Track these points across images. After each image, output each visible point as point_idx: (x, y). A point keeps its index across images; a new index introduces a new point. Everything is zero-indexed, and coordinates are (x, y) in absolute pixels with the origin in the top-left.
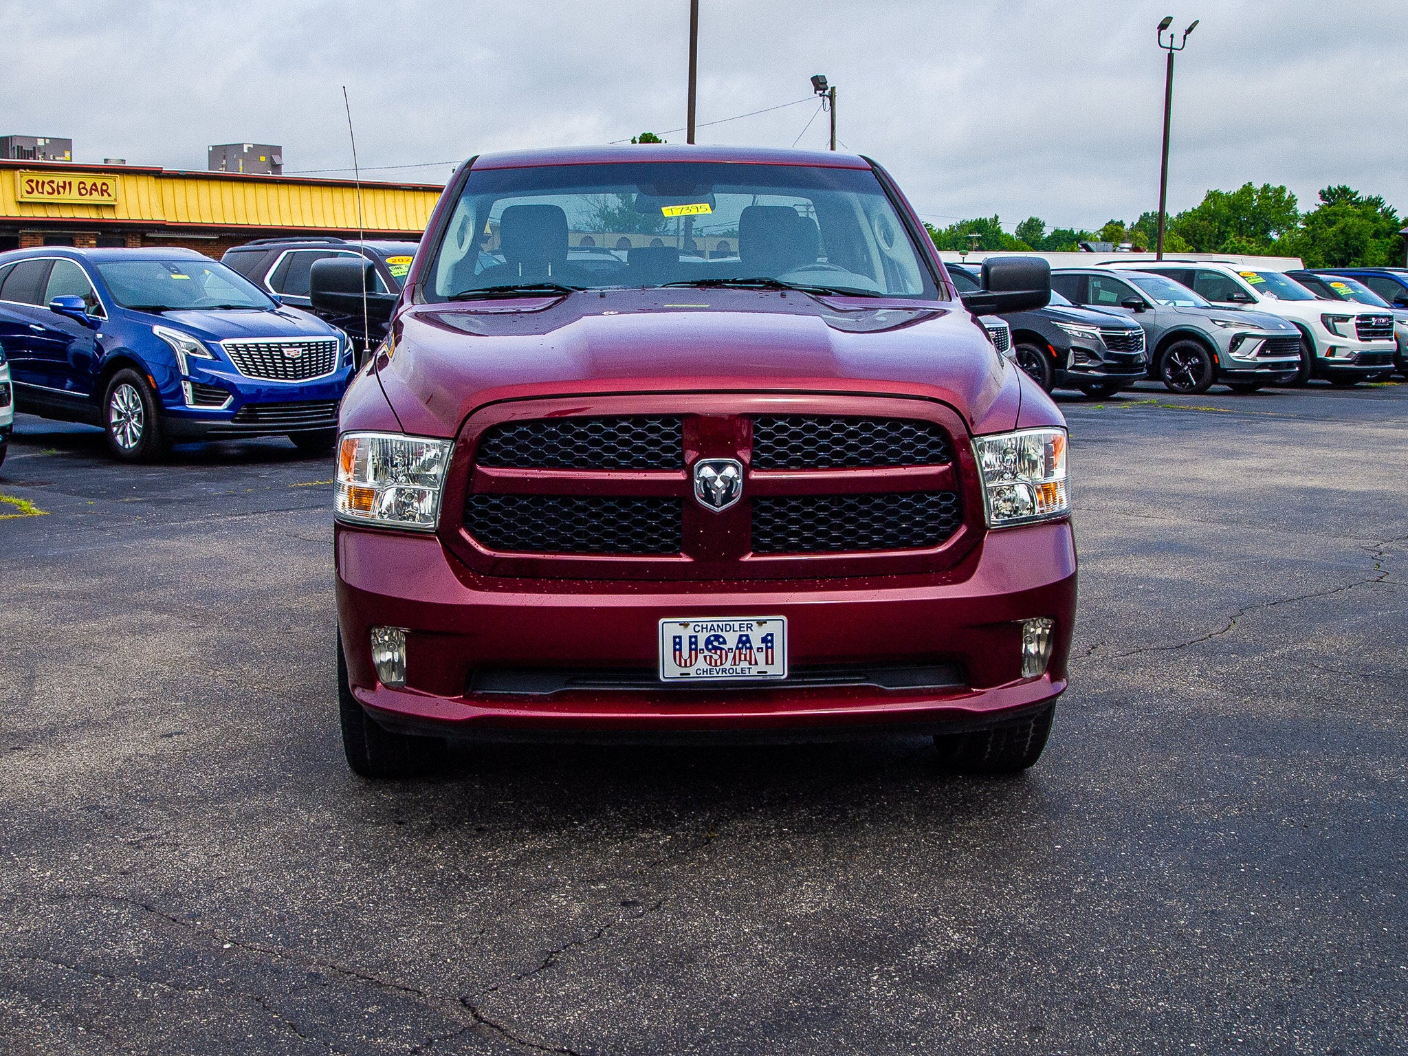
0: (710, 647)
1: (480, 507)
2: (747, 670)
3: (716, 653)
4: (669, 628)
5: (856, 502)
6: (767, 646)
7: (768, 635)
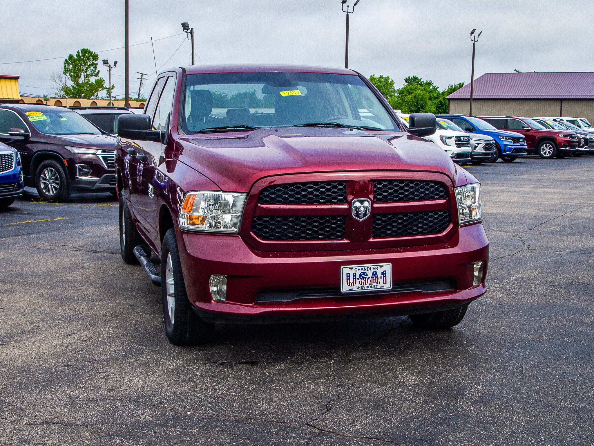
0: (361, 277)
1: (259, 222)
2: (376, 286)
3: (363, 280)
4: (345, 270)
5: (413, 215)
6: (383, 276)
7: (384, 271)
